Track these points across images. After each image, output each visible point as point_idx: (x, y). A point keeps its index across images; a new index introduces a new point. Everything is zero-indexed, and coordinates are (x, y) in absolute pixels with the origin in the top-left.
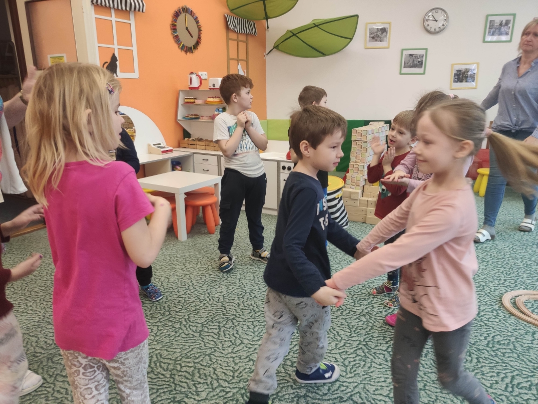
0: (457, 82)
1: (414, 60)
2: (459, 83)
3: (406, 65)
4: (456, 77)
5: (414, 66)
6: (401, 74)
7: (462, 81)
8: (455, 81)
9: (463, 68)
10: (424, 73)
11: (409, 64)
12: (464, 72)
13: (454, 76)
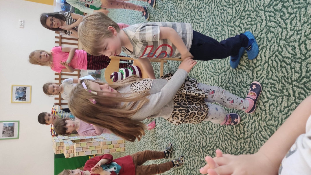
0: (25, 99)
1: (8, 130)
2: (27, 97)
3: (11, 135)
4: (22, 99)
5: (12, 129)
6: (18, 138)
7: (25, 96)
8: (25, 100)
9: (15, 96)
10: (19, 122)
11: (11, 133)
12: (18, 94)
13: (21, 100)
